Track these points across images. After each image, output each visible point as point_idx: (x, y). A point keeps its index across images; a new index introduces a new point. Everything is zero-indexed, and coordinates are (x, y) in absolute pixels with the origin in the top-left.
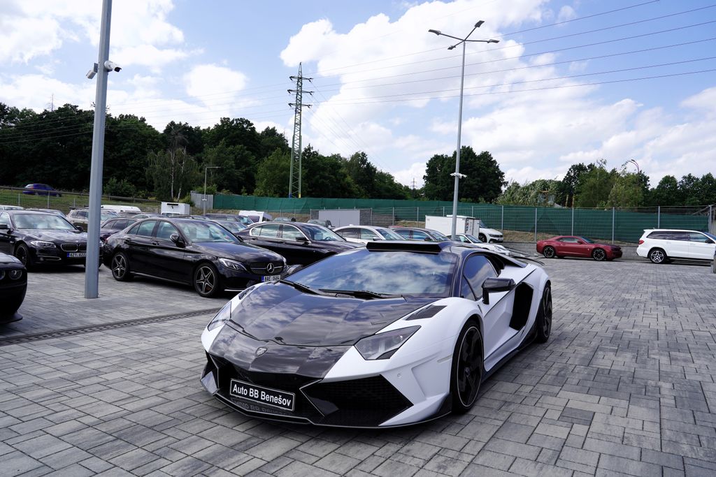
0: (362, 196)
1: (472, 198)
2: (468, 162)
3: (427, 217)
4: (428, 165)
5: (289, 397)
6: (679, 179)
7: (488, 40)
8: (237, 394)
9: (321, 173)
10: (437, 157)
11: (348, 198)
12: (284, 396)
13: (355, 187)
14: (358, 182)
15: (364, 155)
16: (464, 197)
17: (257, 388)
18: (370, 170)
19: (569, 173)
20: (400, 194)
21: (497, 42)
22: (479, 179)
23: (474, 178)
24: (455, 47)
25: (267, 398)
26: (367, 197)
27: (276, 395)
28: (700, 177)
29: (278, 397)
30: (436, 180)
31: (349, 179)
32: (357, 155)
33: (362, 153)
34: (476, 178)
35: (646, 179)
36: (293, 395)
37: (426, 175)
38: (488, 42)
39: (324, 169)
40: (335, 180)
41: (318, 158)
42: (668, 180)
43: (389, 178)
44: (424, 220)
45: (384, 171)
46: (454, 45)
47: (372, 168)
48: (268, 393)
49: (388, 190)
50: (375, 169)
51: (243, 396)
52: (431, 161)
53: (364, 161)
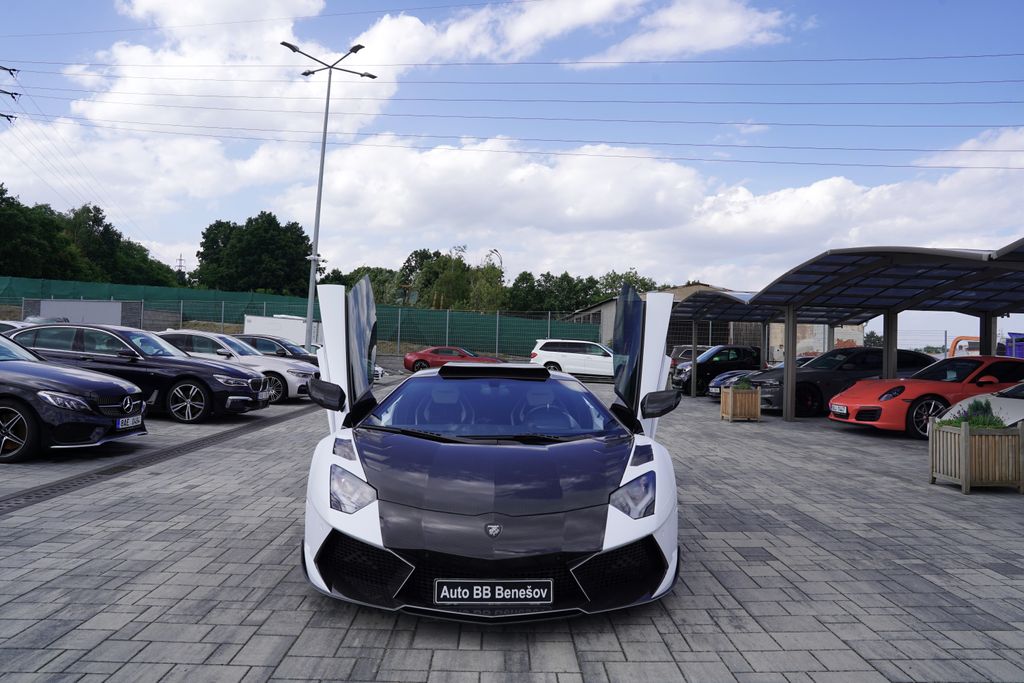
0: (96, 278)
1: (273, 288)
2: (269, 235)
3: (247, 318)
4: (205, 236)
5: (545, 586)
6: (537, 277)
7: (363, 73)
8: (450, 599)
9: (24, 235)
10: (219, 224)
11: (71, 279)
12: (534, 586)
13: (83, 263)
14: (89, 254)
15: (97, 210)
16: (262, 287)
17: (486, 584)
18: (110, 236)
19: (408, 261)
20: (159, 277)
21: (373, 77)
22: (284, 261)
23: (276, 260)
24: (313, 73)
25: (507, 594)
26: (105, 280)
27: (520, 586)
28: (559, 276)
29: (526, 589)
30: (218, 258)
31: (73, 248)
32: (86, 210)
33: (95, 207)
34: (280, 261)
35: (500, 273)
36: (551, 581)
37: (202, 250)
38: (362, 75)
39: (29, 229)
40: (49, 249)
41: (18, 210)
42: (526, 277)
43: (142, 252)
44: (241, 321)
45: (134, 240)
46: (312, 70)
47: (115, 233)
48: (506, 586)
49: (139, 270)
50: (120, 236)
51: (463, 599)
52: (211, 230)
53: (98, 220)
